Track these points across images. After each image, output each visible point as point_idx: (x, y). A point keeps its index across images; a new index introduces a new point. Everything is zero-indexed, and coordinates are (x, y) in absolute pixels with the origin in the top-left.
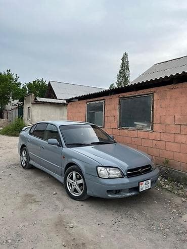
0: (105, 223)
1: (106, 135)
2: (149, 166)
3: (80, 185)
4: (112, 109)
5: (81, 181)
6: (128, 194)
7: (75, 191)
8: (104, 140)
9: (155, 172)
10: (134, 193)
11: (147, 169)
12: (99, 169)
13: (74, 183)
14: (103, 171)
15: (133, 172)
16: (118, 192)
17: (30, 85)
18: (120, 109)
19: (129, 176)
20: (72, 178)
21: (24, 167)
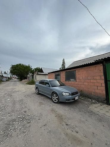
0: (66, 110)
1: (62, 83)
2: (77, 92)
3: (57, 98)
4: (63, 75)
5: (57, 97)
6: (72, 101)
7: (55, 100)
8: (62, 85)
9: (79, 94)
10: (73, 100)
11: (77, 93)
12: (63, 93)
13: (55, 98)
14: (64, 94)
15: (73, 94)
16: (69, 100)
17: (35, 69)
18: (65, 75)
19: (72, 95)
20: (54, 96)
21: (37, 94)
